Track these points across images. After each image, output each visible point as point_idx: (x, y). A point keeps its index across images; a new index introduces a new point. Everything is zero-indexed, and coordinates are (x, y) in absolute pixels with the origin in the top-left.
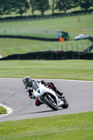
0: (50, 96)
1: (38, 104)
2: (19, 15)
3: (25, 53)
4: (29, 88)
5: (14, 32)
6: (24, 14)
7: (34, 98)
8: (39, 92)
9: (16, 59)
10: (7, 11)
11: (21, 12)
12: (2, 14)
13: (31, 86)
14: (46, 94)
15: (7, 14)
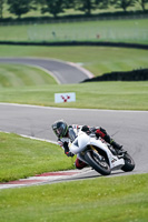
0: (96, 152)
1: (80, 165)
2: (121, 10)
3: (131, 69)
4: (63, 140)
5: (113, 38)
6: (129, 9)
7: (72, 155)
8: (77, 144)
9: (116, 79)
10: (101, 4)
11: (124, 5)
12: (94, 8)
13: (67, 136)
14: (89, 148)
15: (101, 8)
